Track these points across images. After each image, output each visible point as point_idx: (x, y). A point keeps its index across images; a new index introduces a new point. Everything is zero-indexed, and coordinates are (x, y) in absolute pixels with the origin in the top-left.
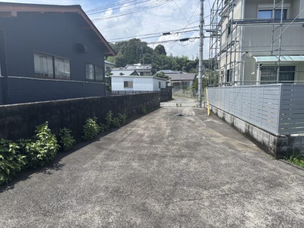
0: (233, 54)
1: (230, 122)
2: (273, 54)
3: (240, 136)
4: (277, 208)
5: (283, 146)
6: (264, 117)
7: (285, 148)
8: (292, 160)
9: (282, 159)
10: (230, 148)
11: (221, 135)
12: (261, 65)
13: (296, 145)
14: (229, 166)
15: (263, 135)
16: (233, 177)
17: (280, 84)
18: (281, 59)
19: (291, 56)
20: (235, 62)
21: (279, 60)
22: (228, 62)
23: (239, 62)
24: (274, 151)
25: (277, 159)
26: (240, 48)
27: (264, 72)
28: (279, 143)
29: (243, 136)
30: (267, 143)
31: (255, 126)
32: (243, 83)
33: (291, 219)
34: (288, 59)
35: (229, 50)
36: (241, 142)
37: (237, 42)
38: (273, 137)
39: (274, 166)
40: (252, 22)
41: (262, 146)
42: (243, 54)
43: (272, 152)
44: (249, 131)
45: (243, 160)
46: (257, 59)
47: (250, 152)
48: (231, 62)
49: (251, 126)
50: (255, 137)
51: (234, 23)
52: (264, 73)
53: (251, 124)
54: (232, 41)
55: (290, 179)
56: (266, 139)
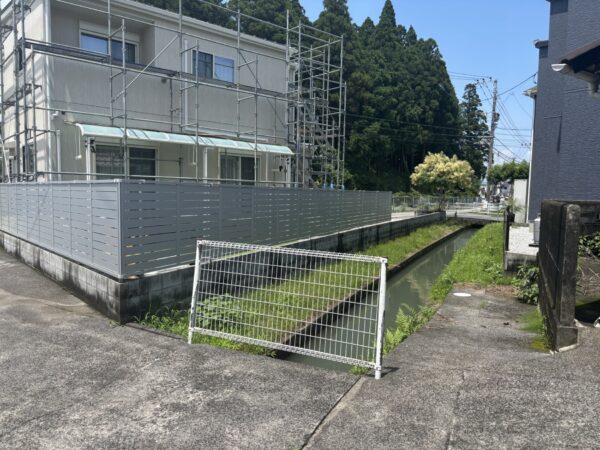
0: (30, 112)
1: (32, 261)
2: (115, 123)
3: (56, 289)
4: (110, 426)
5: (131, 296)
6: (96, 245)
7: (135, 300)
8: (149, 320)
9: (132, 321)
10: (24, 321)
11: (9, 294)
12: (92, 142)
13: (154, 290)
14: (16, 365)
15: (97, 280)
16: (20, 389)
17: (118, 180)
18: (128, 134)
19: (146, 132)
20: (35, 129)
21: (126, 136)
22: (22, 129)
23: (45, 132)
24: (116, 308)
25: (123, 323)
26: (46, 101)
27: (102, 156)
28: (124, 294)
29: (60, 289)
30: (104, 297)
31: (81, 264)
32: (59, 176)
33: (133, 440)
34: (141, 135)
35: (21, 102)
36: (53, 303)
37: (37, 87)
38: (113, 282)
39: (115, 340)
40: (67, 52)
41: (95, 302)
42: (56, 114)
43: (114, 312)
44: (70, 277)
45: (51, 342)
46: (85, 129)
47: (70, 321)
48: (26, 131)
49: (74, 264)
50: (83, 286)
51: (27, 45)
52: (102, 159)
53: (74, 261)
54: (26, 85)
55: (141, 359)
56: (102, 289)
